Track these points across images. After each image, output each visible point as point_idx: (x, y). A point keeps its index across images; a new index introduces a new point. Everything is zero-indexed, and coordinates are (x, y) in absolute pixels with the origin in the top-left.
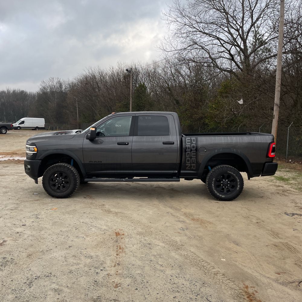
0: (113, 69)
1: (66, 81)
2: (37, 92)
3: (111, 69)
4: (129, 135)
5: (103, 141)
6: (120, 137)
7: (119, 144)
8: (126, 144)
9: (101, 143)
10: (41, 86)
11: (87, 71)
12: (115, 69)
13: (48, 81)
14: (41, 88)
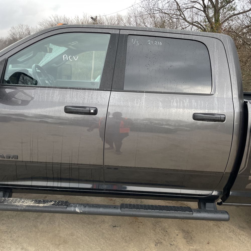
0: (78, 17)
1: (34, 28)
2: (7, 37)
3: (76, 18)
4: (98, 88)
5: (33, 98)
6: (75, 92)
7: (67, 110)
8: (90, 113)
9: (25, 103)
10: (11, 32)
11: (53, 19)
12: (80, 19)
13: (18, 28)
14: (10, 33)
